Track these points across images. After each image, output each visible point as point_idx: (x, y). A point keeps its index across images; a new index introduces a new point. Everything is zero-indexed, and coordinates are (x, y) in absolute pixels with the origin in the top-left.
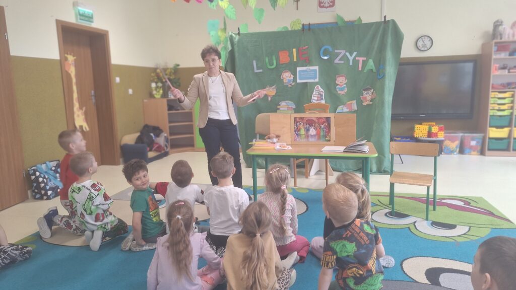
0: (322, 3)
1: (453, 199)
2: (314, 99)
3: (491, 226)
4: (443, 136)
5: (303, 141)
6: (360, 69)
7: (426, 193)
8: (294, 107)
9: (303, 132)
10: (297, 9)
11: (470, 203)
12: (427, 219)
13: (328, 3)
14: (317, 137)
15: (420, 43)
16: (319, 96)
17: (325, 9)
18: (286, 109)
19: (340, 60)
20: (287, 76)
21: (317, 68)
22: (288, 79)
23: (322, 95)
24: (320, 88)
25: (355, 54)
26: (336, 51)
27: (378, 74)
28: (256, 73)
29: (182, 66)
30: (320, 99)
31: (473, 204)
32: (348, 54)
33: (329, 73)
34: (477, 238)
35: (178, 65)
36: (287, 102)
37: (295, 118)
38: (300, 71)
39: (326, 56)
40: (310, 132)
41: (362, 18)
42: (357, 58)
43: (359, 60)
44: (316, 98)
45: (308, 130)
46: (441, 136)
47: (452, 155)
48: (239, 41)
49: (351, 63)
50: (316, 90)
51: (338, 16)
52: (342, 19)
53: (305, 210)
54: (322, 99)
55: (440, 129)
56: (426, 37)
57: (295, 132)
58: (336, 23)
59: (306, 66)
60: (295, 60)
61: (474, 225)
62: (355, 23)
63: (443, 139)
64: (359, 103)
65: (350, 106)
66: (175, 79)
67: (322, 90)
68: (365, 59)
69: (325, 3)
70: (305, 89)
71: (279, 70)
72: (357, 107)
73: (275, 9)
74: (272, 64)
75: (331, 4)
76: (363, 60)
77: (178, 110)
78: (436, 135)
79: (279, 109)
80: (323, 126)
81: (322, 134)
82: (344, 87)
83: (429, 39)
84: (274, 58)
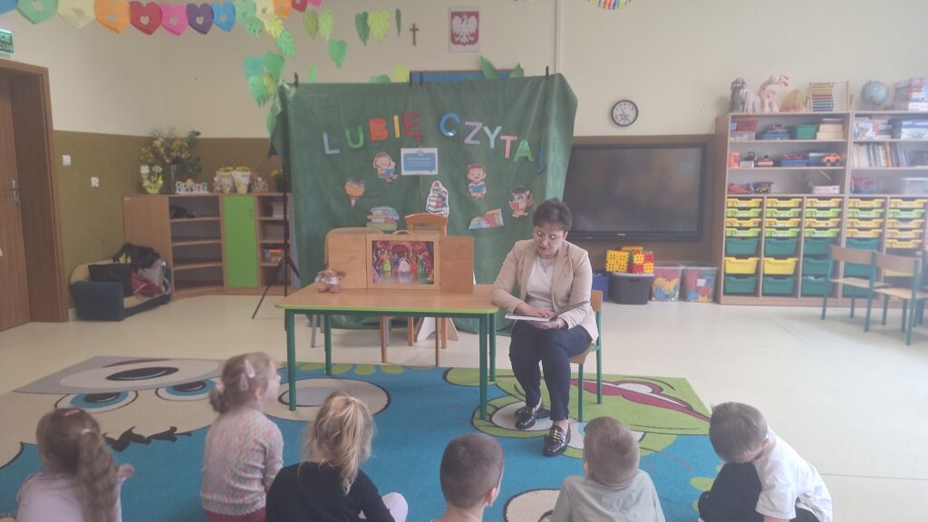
0: (457, 36)
1: (633, 382)
2: (431, 203)
3: (679, 432)
4: (652, 270)
5: (388, 283)
6: (507, 155)
7: (596, 372)
8: (397, 218)
9: (387, 267)
10: (414, 43)
11: (662, 390)
12: (580, 420)
13: (467, 37)
14: (411, 277)
15: (617, 112)
16: (440, 200)
17: (461, 46)
18: (383, 220)
19: (474, 138)
20: (383, 163)
21: (434, 151)
22: (385, 167)
23: (444, 199)
24: (441, 186)
25: (498, 129)
26: (467, 123)
27: (537, 167)
28: (329, 155)
29: (208, 132)
30: (440, 204)
31: (667, 391)
32: (487, 129)
33: (456, 161)
34: (648, 453)
35: (198, 134)
36: (384, 208)
37: (373, 242)
38: (406, 155)
39: (450, 130)
40: (401, 266)
41: (522, 67)
42: (502, 137)
43: (505, 141)
44: (434, 204)
45: (395, 264)
46: (649, 270)
47: (668, 303)
48: (296, 97)
49: (492, 145)
50: (434, 190)
51: (484, 62)
52: (490, 65)
53: (386, 403)
54: (446, 206)
55: (648, 259)
56: (628, 103)
57: (374, 266)
58: (481, 72)
59: (417, 147)
60: (398, 135)
61: (651, 430)
62: (512, 76)
63: (652, 275)
64: (507, 214)
65: (491, 219)
66: (190, 157)
67: (444, 189)
68: (515, 138)
69: (461, 37)
70: (416, 186)
71: (370, 150)
72: (504, 221)
73: (365, 44)
74: (356, 141)
75: (472, 39)
76: (512, 142)
77: (193, 217)
78: (640, 268)
79: (370, 221)
80: (421, 257)
81: (420, 270)
82: (482, 186)
83: (632, 106)
84: (360, 130)
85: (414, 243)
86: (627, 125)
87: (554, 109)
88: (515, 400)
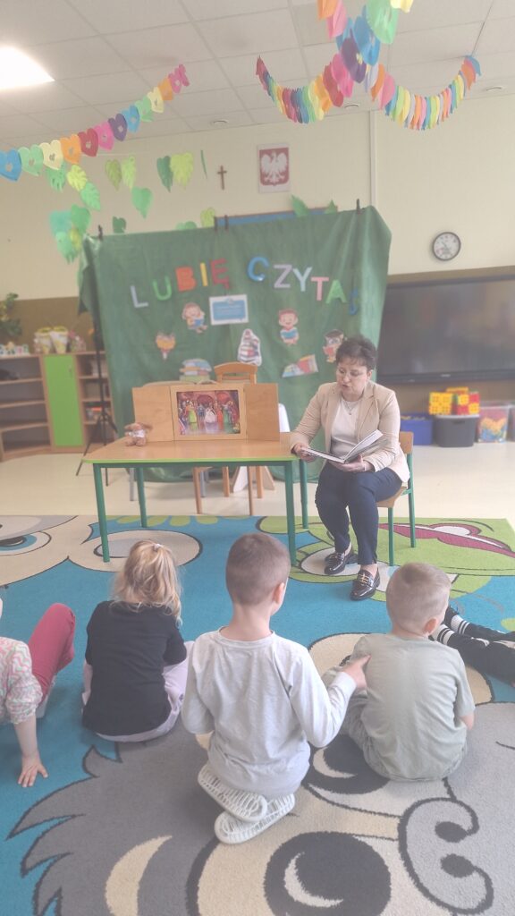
0: (266, 176)
1: (450, 525)
2: (243, 352)
3: (493, 573)
4: (477, 411)
5: (194, 434)
6: (319, 298)
7: (408, 516)
8: (209, 370)
9: (193, 417)
10: (223, 187)
11: (480, 531)
12: (391, 564)
13: (277, 176)
14: (217, 427)
15: (439, 246)
16: (252, 348)
17: (272, 186)
18: (196, 373)
19: (285, 282)
20: (193, 314)
21: (243, 298)
22: (195, 318)
23: (255, 347)
24: (252, 334)
25: (309, 270)
26: (277, 266)
27: (351, 307)
28: (139, 310)
29: (24, 295)
30: (252, 354)
31: (485, 532)
32: (296, 272)
33: (267, 308)
34: (460, 595)
35: (16, 296)
36: (196, 360)
37: (178, 393)
38: (215, 304)
39: (259, 275)
40: (207, 417)
41: (335, 204)
42: (313, 279)
43: (316, 283)
44: (246, 353)
45: (202, 414)
46: (474, 411)
47: (496, 444)
48: (101, 250)
49: (303, 288)
50: (246, 339)
51: (297, 202)
52: (302, 205)
53: (198, 552)
54: (256, 354)
55: (473, 399)
56: (449, 236)
57: (180, 418)
58: (293, 213)
59: (225, 295)
60: (205, 283)
61: (465, 572)
62: (327, 212)
63: (477, 416)
64: (321, 360)
65: (304, 366)
66: (10, 321)
67: (255, 337)
68: (326, 279)
69: (271, 176)
70: (226, 337)
71: (177, 302)
72: (319, 368)
73: (169, 190)
74: (163, 292)
75: (282, 177)
76: (324, 283)
77: (16, 379)
78: (465, 409)
79: (182, 374)
80: (226, 407)
81: (226, 420)
82: (294, 332)
83: (454, 238)
84: (167, 280)
85: (219, 393)
86: (451, 259)
87: (367, 245)
88: (327, 546)
